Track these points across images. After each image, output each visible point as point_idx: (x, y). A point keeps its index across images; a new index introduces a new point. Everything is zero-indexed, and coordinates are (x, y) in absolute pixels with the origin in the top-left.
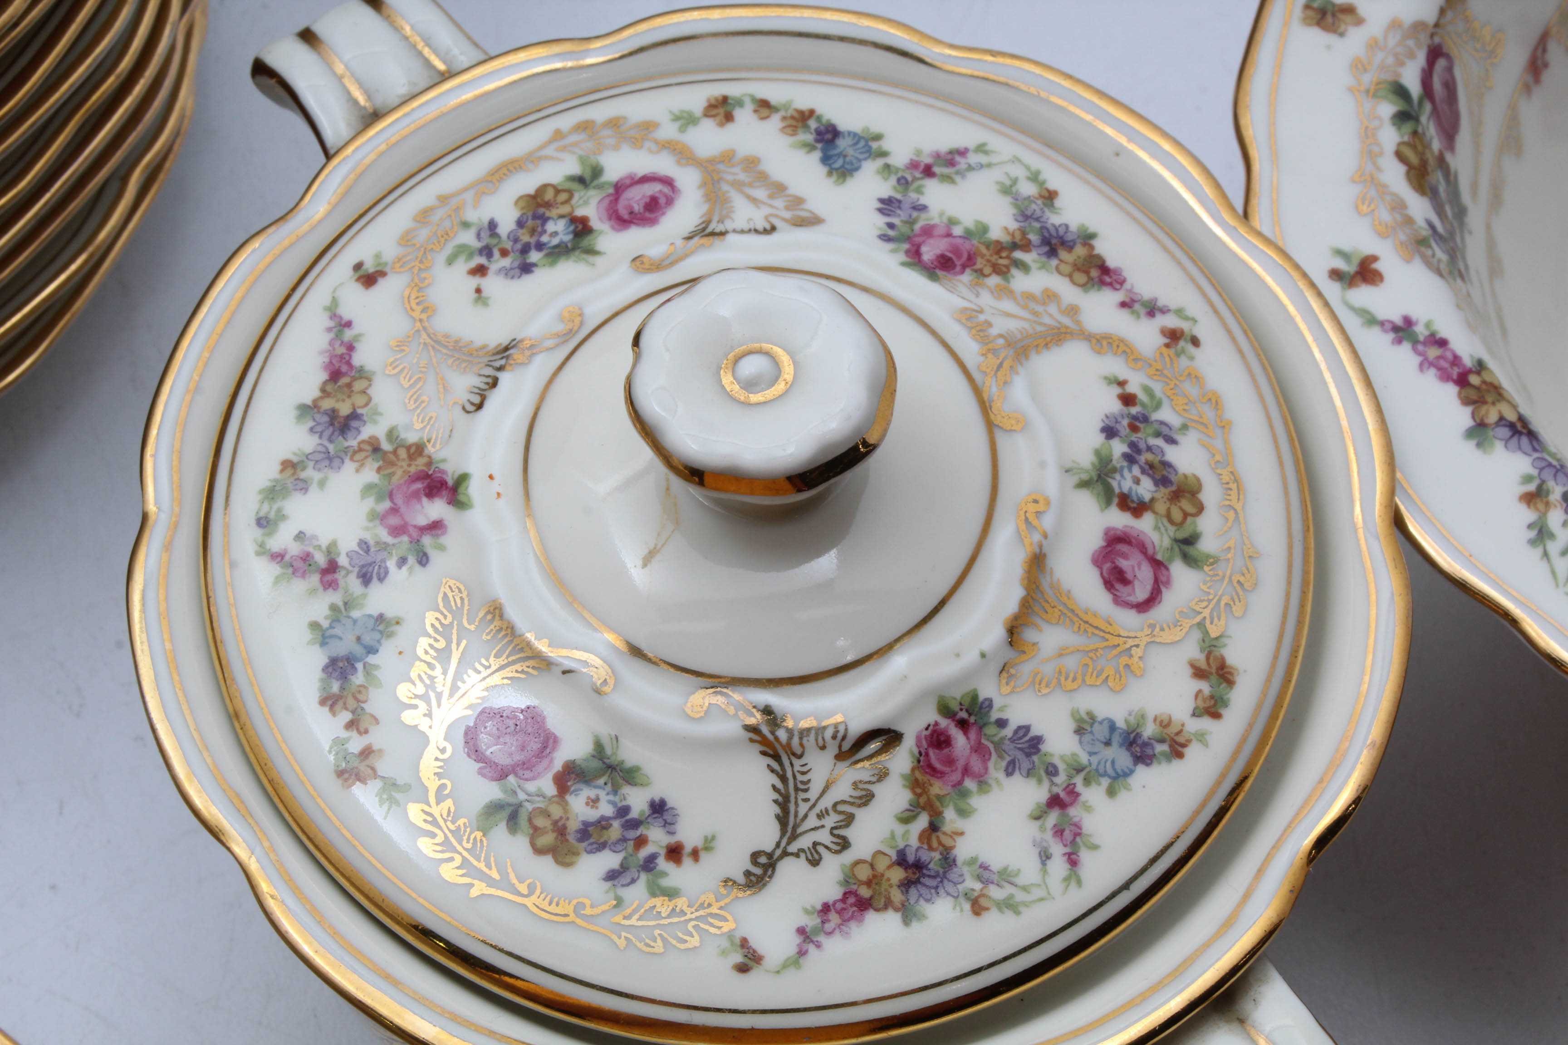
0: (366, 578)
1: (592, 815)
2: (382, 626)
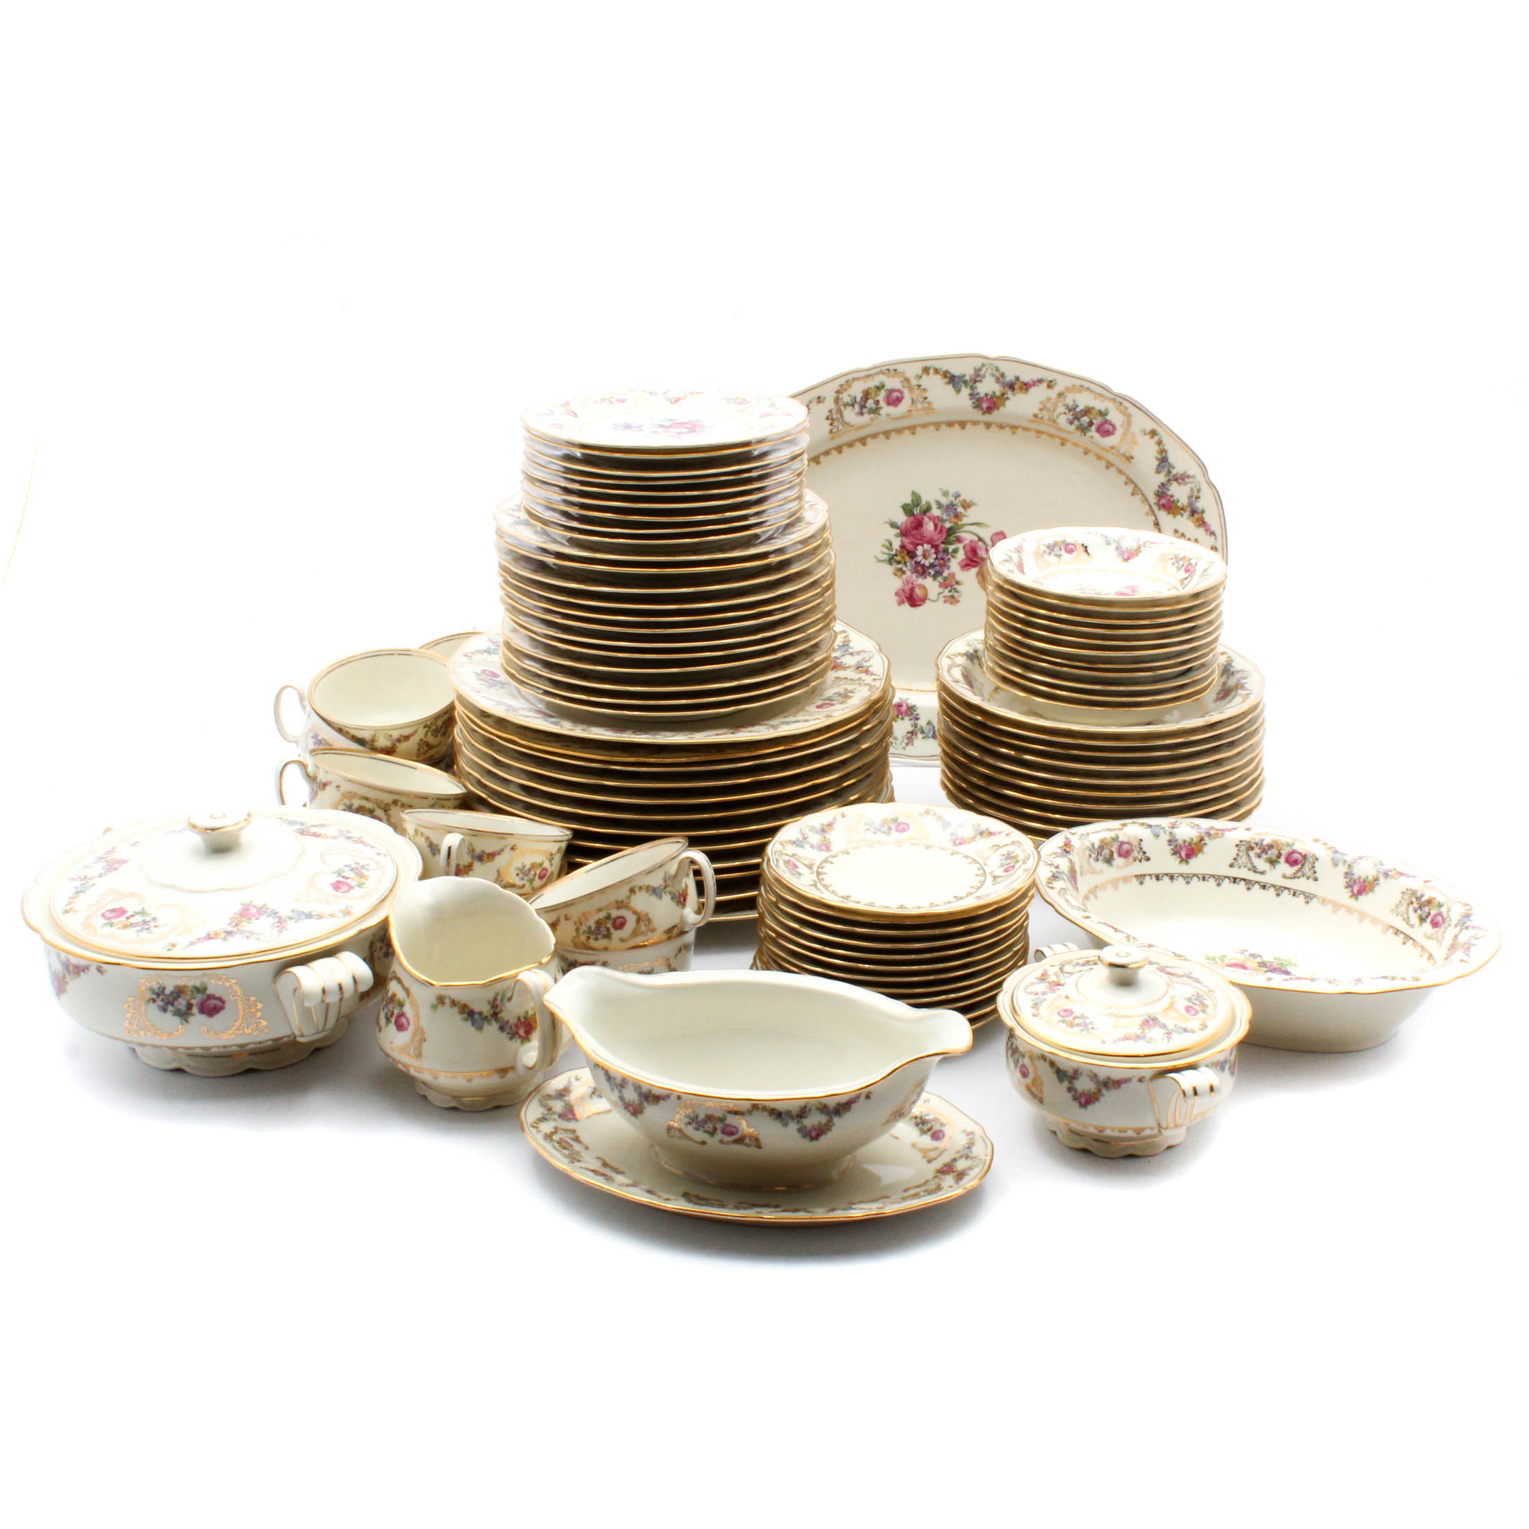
0: (1043, 994)
1: (1078, 1022)
2: (1045, 1000)
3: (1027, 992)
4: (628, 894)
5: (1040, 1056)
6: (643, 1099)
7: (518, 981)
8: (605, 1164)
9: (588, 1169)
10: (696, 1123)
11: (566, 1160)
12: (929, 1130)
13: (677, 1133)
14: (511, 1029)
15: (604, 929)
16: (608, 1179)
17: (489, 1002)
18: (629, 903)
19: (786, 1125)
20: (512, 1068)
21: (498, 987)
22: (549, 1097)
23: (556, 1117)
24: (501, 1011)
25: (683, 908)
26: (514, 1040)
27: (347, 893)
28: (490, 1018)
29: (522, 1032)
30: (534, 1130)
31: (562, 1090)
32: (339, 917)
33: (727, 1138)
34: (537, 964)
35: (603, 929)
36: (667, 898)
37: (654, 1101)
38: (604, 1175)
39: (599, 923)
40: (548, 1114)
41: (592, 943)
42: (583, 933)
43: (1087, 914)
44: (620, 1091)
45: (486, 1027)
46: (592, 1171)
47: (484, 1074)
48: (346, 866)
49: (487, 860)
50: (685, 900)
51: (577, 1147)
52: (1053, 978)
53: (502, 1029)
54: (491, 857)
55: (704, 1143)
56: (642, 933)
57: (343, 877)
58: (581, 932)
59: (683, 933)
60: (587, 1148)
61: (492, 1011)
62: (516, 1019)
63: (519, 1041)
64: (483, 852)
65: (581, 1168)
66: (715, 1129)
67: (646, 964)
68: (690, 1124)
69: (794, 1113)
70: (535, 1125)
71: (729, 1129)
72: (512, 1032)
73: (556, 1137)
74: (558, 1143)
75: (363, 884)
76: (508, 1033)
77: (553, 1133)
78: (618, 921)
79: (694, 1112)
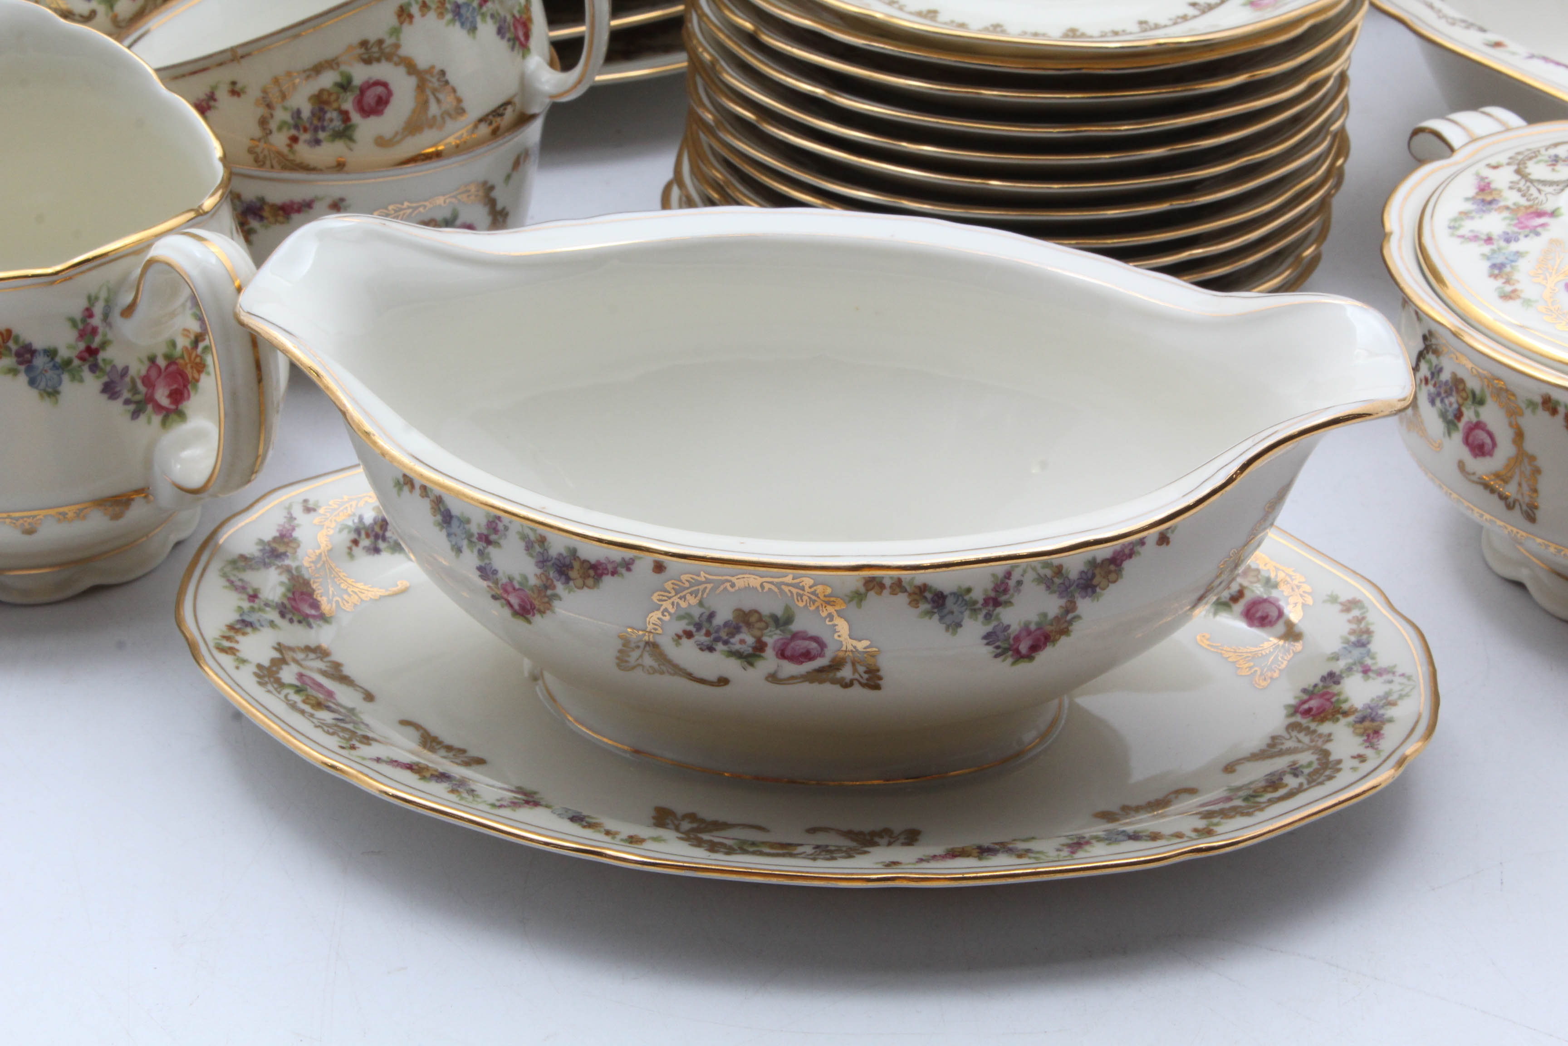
0: (1508, 241)
2: (1519, 254)
3: (1462, 237)
4: (393, 21)
5: (1538, 399)
6: (552, 574)
7: (151, 262)
8: (429, 741)
9: (394, 763)
10: (708, 634)
11: (333, 742)
12: (1236, 598)
13: (648, 661)
14: (134, 390)
15: (334, 115)
16: (458, 786)
17: (73, 322)
18: (397, 46)
19: (955, 626)
20: (143, 492)
21: (93, 280)
22: (243, 562)
23: (273, 615)
24: (104, 345)
25: (524, 57)
26: (143, 418)
28: (76, 362)
29: (162, 396)
30: (226, 660)
31: (275, 539)
33: (789, 669)
34: (192, 215)
35: (332, 114)
36: (487, 29)
37: (585, 576)
38: (443, 777)
39: (320, 101)
40: (252, 609)
41: (304, 152)
42: (280, 129)
43: (1493, 37)
44: (481, 554)
45: (68, 387)
46: (410, 767)
47: (70, 511)
50: (527, 36)
51: (345, 696)
52: (1512, 198)
53: (110, 390)
55: (723, 681)
56: (432, 123)
58: (273, 125)
59: (524, 119)
60: (369, 697)
61: (82, 346)
62: (147, 364)
63: (157, 419)
65: (378, 760)
66: (760, 647)
67: (440, 201)
68: (689, 635)
69: (978, 595)
70: (226, 644)
71: (802, 645)
72: (138, 397)
73: (288, 674)
74: (299, 690)
76: (127, 402)
77: (279, 663)
78: (370, 97)
79: (701, 604)
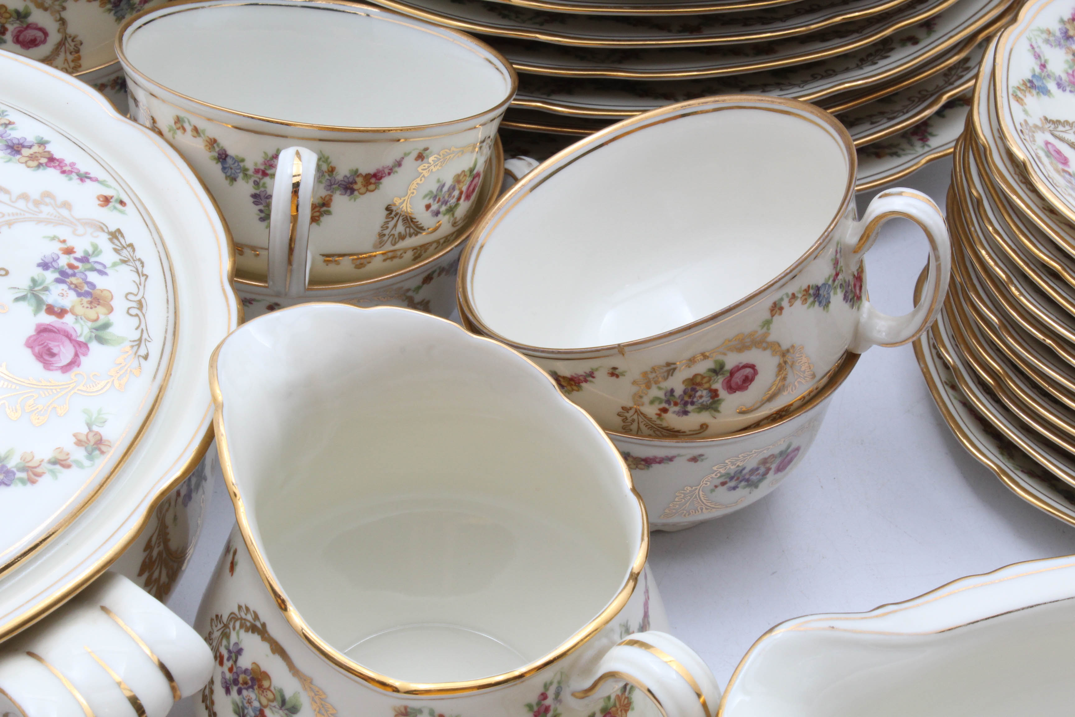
4: (768, 315)
15: (704, 393)
18: (767, 335)
27: (75, 370)
32: (80, 465)
35: (702, 392)
36: (837, 298)
39: (693, 383)
41: (672, 420)
48: (45, 266)
49: (363, 190)
50: (861, 287)
54: (373, 180)
57: (50, 310)
58: (646, 399)
59: (851, 357)
64: (356, 173)
67: (781, 441)
75: (106, 326)
78: (739, 377)
